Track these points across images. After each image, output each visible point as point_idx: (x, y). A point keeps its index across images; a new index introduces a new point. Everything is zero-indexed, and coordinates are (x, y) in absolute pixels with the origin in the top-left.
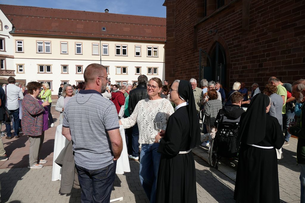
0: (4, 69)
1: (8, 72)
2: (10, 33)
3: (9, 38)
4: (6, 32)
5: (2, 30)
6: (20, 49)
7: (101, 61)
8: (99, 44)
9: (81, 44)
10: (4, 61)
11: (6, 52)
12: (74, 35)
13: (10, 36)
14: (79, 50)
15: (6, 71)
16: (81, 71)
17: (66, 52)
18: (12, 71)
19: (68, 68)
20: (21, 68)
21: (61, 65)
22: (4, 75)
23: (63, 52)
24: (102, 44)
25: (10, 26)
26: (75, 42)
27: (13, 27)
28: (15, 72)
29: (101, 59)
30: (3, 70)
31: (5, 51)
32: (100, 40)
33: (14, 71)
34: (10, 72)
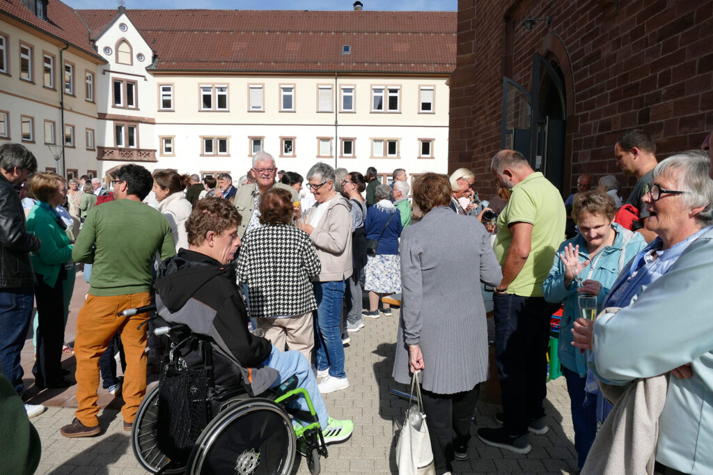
0: (135, 147)
1: (142, 152)
2: (148, 69)
3: (146, 80)
4: (140, 67)
5: (132, 65)
6: (167, 104)
7: (336, 125)
8: (332, 85)
9: (292, 88)
10: (135, 130)
11: (139, 110)
12: (278, 67)
13: (149, 76)
14: (288, 103)
15: (139, 150)
16: (291, 150)
17: (260, 107)
18: (151, 151)
19: (263, 145)
20: (168, 146)
21: (249, 137)
22: (135, 159)
23: (253, 107)
24: (340, 85)
25: (148, 53)
26: (280, 84)
27: (155, 57)
28: (157, 154)
29: (336, 122)
30: (133, 150)
31: (137, 109)
32: (334, 75)
33: (155, 151)
34: (147, 153)
